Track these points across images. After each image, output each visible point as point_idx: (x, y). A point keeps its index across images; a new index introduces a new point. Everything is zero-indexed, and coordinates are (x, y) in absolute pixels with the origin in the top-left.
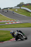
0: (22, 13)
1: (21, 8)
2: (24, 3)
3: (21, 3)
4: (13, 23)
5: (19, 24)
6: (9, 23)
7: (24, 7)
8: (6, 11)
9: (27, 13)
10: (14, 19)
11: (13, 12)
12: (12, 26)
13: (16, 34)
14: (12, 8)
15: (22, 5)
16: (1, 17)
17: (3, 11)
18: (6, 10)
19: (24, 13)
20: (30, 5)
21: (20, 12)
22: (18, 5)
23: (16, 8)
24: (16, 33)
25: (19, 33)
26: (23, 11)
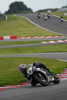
4: (59, 41)
6: (50, 42)
8: (46, 17)
10: (61, 34)
11: (62, 19)
12: (56, 48)
13: (30, 72)
14: (56, 10)
16: (33, 29)
17: (39, 17)
18: (46, 15)
24: (31, 69)
25: (38, 69)
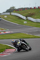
0: (12, 20)
1: (12, 14)
2: (15, 8)
3: (11, 8)
5: (9, 35)
7: (15, 13)
9: (19, 20)
13: (19, 44)
15: (13, 10)
19: (16, 20)
20: (23, 10)
21: (10, 19)
22: (7, 10)
23: (5, 14)
24: (19, 42)
26: (14, 18)
